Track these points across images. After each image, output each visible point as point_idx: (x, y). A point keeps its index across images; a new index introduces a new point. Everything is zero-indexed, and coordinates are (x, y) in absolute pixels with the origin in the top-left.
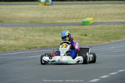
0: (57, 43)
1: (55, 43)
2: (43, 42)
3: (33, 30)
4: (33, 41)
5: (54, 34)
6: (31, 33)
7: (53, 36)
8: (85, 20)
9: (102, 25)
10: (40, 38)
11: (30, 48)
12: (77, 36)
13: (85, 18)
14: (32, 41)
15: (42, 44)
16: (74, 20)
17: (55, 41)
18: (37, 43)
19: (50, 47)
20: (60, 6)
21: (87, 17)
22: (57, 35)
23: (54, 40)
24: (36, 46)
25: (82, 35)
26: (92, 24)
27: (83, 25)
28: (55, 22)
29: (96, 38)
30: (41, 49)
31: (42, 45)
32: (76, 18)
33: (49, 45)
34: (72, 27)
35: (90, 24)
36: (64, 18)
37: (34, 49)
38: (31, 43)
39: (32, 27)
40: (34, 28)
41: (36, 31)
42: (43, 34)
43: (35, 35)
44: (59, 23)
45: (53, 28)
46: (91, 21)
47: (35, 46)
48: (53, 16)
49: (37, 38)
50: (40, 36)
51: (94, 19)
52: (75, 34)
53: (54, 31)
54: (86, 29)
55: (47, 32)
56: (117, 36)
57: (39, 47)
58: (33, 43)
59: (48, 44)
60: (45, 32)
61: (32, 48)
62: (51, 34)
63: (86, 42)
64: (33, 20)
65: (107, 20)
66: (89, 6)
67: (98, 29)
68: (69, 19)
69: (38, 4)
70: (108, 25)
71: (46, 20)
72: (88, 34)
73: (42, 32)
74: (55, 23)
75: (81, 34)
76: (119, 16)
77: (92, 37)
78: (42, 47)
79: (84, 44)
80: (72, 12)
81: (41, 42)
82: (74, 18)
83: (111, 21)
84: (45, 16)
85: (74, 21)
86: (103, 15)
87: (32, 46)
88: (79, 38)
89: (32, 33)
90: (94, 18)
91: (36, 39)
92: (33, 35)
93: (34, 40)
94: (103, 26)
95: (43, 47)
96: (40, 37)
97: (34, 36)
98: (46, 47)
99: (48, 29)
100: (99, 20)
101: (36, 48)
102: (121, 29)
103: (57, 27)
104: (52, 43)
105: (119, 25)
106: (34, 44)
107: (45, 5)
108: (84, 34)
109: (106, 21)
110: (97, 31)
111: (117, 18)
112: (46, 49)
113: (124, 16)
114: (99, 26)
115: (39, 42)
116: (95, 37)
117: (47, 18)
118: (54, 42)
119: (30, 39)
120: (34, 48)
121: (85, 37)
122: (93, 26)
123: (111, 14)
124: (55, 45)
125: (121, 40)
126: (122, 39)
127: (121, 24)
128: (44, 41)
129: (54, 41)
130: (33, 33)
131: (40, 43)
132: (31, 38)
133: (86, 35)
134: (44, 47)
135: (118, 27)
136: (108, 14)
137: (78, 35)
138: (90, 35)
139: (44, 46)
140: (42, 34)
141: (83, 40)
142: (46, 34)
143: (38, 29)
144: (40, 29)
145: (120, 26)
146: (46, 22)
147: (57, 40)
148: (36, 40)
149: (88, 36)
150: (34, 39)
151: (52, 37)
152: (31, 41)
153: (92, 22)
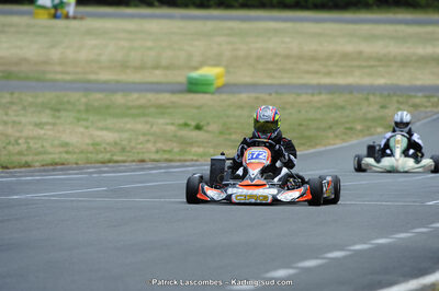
0: (101, 152)
1: (91, 153)
2: (53, 146)
3: (12, 103)
4: (18, 144)
5: (87, 120)
6: (7, 114)
7: (87, 128)
8: (195, 74)
9: (253, 95)
10: (42, 132)
11: (7, 168)
12: (171, 128)
13: (196, 68)
14: (12, 140)
15: (50, 153)
16: (157, 72)
17: (93, 145)
18: (29, 148)
19: (77, 164)
20: (109, 24)
21: (202, 64)
22: (101, 124)
23: (88, 141)
24: (29, 159)
25: (186, 125)
26: (219, 90)
27: (190, 91)
28: (92, 77)
29: (233, 137)
30: (44, 171)
31: (48, 158)
32: (167, 68)
33: (71, 158)
34: (150, 96)
35: (212, 89)
36: (124, 66)
37: (23, 169)
38: (10, 147)
39: (12, 94)
40: (16, 95)
41: (24, 108)
42: (50, 120)
43: (23, 120)
44: (106, 82)
45: (84, 100)
46: (218, 77)
47: (24, 159)
48: (83, 55)
49: (29, 131)
50: (39, 125)
51: (228, 72)
52: (161, 121)
53: (89, 109)
54: (198, 108)
55: (63, 114)
56: (307, 133)
57: (37, 164)
58: (17, 148)
59: (67, 152)
60: (58, 110)
61: (14, 168)
62: (79, 120)
63: (201, 150)
64: (14, 69)
65: (273, 77)
66: (210, 25)
67: (241, 107)
68: (141, 68)
69: (30, 14)
70: (277, 93)
71: (58, 68)
72: (208, 124)
73: (48, 111)
74: (89, 82)
75: (182, 121)
76: (315, 66)
77: (221, 133)
78: (47, 165)
79: (195, 158)
80: (149, 44)
81: (43, 146)
82: (157, 67)
83: (285, 81)
84: (55, 54)
85: (157, 76)
86: (259, 58)
87: (16, 158)
88: (175, 136)
89: (11, 113)
90: (227, 67)
91: (25, 133)
92: (14, 122)
93: (19, 138)
94: (257, 98)
95: (52, 165)
96: (42, 129)
97: (20, 123)
98: (63, 164)
99: (68, 102)
100: (245, 77)
101: (29, 166)
102: (319, 108)
103: (99, 96)
104: (82, 152)
105: (313, 95)
106: (20, 153)
107: (55, 16)
108: (193, 123)
109: (268, 81)
110: (238, 112)
111: (308, 72)
112: (62, 170)
113: (330, 63)
114: (244, 97)
115: (36, 146)
116: (230, 134)
117: (61, 63)
118: (91, 148)
119: (7, 136)
120: (21, 167)
121: (195, 134)
122: (224, 96)
123: (287, 57)
124: (93, 157)
125: (323, 149)
126: (325, 146)
127: (320, 93)
128: (56, 142)
129: (88, 144)
130: (17, 116)
131: (41, 149)
132: (10, 131)
133: (198, 128)
134: (56, 164)
135: (310, 102)
136: (276, 55)
137: (173, 124)
138: (214, 127)
139: (57, 160)
140: (45, 118)
141: (191, 144)
142: (59, 118)
143: (30, 99)
144: (40, 100)
145: (316, 98)
146: (59, 77)
147: (98, 140)
148: (26, 138)
149: (207, 131)
150: (18, 134)
151: (82, 130)
152: (9, 143)
153: (220, 82)
